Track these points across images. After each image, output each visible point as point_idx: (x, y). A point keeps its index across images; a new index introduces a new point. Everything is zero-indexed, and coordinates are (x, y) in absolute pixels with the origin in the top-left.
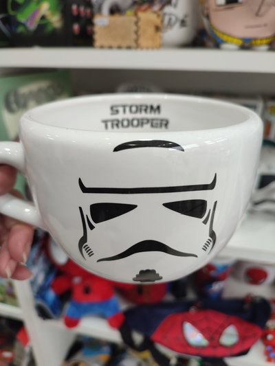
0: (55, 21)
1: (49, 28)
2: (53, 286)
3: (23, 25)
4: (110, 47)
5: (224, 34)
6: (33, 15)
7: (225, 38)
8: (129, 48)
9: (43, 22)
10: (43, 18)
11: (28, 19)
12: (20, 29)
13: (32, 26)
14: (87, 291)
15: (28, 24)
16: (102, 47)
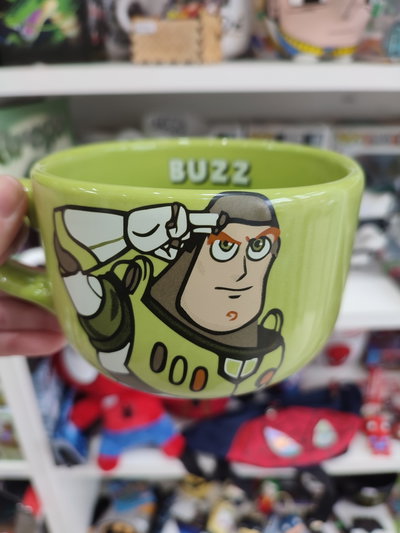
0: (68, 27)
1: (58, 38)
2: (73, 418)
3: (17, 33)
4: (159, 63)
5: (299, 42)
6: (33, 18)
7: (300, 47)
8: (188, 63)
9: (48, 29)
10: (48, 22)
11: (24, 24)
12: (11, 39)
13: (31, 34)
14: (127, 414)
15: (24, 32)
16: (145, 63)
